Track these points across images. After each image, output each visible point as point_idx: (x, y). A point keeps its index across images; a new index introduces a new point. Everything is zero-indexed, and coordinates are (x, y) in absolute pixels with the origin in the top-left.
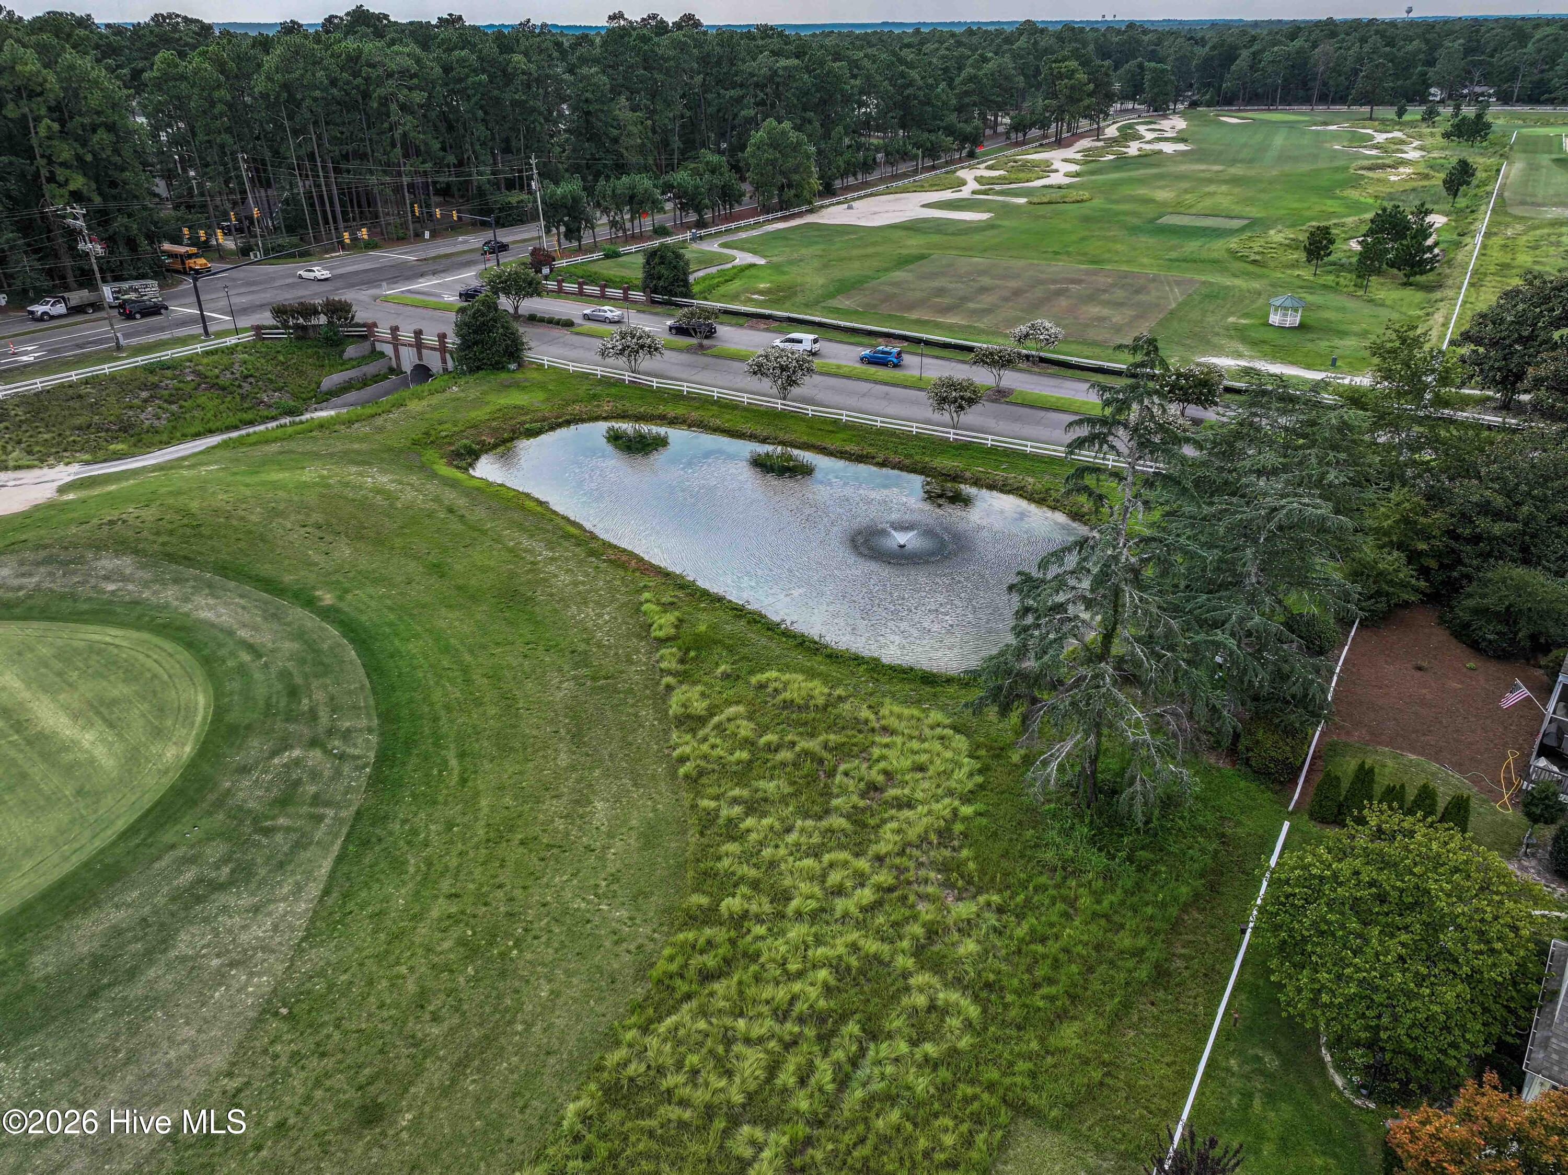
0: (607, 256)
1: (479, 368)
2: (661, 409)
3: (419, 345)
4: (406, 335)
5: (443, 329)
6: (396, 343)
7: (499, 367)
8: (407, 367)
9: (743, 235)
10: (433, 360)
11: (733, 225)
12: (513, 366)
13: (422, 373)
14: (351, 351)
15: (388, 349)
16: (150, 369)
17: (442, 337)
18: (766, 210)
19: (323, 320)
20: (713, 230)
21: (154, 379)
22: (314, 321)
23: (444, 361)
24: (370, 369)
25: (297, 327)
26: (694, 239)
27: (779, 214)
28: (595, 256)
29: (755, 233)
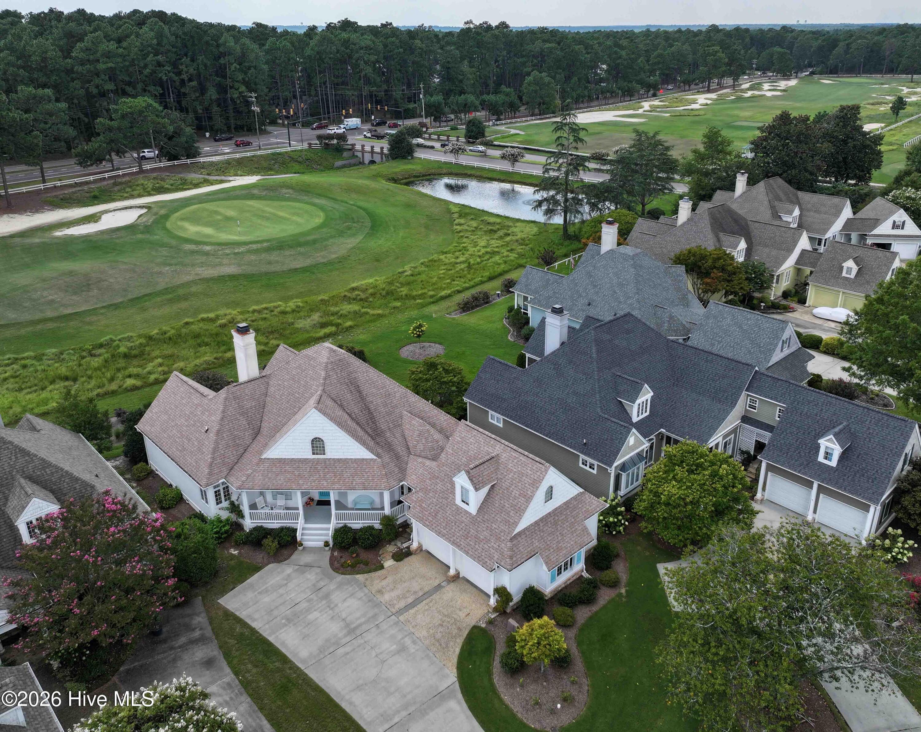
0: (452, 129)
1: (396, 158)
2: (466, 172)
3: (372, 152)
4: (368, 148)
5: (382, 145)
6: (363, 151)
7: (404, 157)
8: (367, 161)
9: (518, 125)
10: (377, 158)
11: (514, 120)
12: (410, 158)
13: (372, 162)
14: (345, 154)
15: (359, 155)
16: (273, 154)
17: (382, 148)
18: (533, 115)
19: (335, 141)
20: (503, 122)
21: (275, 157)
22: (332, 142)
23: (382, 158)
24: (352, 161)
25: (325, 144)
26: (494, 125)
27: (538, 117)
28: (446, 129)
29: (524, 124)
